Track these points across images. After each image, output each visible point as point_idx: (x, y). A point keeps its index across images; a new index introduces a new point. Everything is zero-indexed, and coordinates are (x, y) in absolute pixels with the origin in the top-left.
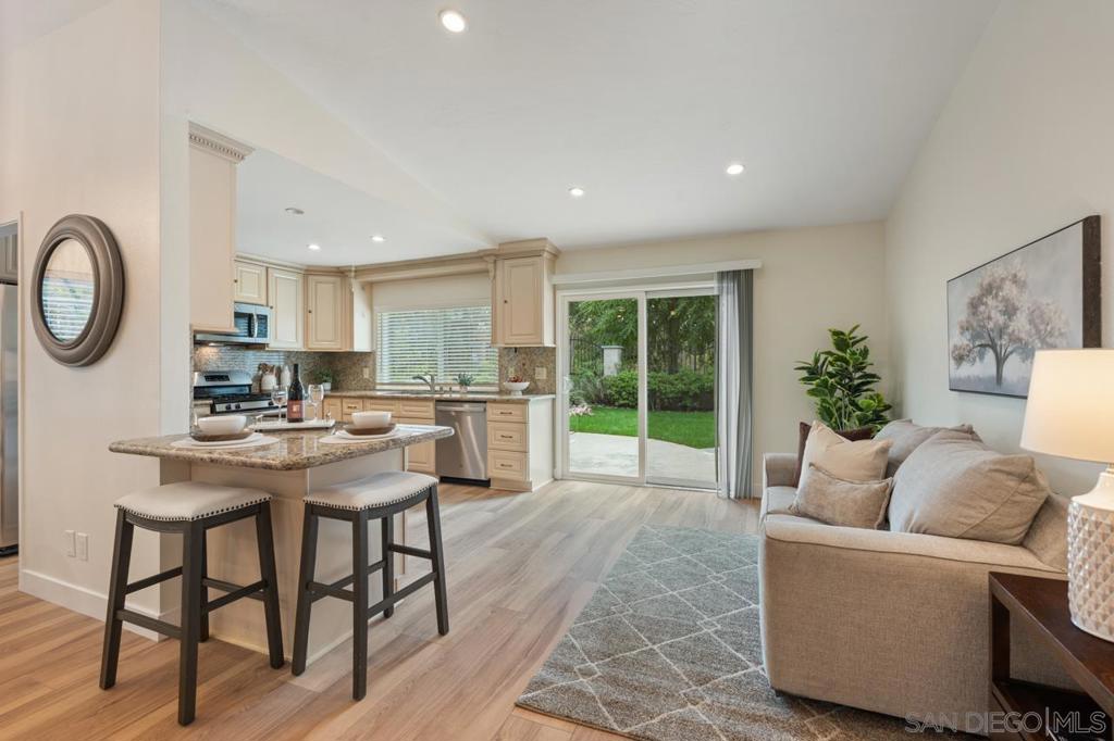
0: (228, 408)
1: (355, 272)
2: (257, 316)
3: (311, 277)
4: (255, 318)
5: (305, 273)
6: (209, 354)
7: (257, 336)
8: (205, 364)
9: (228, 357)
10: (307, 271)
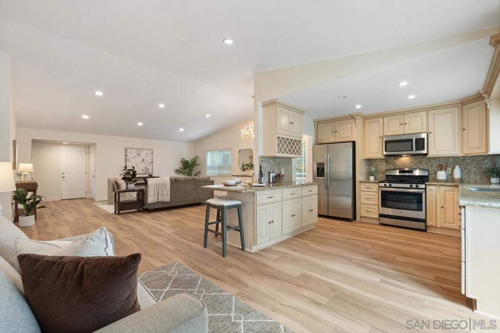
1: (486, 93)
2: (416, 139)
3: (464, 106)
4: (414, 141)
5: (461, 104)
6: (405, 160)
7: (416, 150)
8: (403, 165)
9: (416, 161)
10: (461, 103)
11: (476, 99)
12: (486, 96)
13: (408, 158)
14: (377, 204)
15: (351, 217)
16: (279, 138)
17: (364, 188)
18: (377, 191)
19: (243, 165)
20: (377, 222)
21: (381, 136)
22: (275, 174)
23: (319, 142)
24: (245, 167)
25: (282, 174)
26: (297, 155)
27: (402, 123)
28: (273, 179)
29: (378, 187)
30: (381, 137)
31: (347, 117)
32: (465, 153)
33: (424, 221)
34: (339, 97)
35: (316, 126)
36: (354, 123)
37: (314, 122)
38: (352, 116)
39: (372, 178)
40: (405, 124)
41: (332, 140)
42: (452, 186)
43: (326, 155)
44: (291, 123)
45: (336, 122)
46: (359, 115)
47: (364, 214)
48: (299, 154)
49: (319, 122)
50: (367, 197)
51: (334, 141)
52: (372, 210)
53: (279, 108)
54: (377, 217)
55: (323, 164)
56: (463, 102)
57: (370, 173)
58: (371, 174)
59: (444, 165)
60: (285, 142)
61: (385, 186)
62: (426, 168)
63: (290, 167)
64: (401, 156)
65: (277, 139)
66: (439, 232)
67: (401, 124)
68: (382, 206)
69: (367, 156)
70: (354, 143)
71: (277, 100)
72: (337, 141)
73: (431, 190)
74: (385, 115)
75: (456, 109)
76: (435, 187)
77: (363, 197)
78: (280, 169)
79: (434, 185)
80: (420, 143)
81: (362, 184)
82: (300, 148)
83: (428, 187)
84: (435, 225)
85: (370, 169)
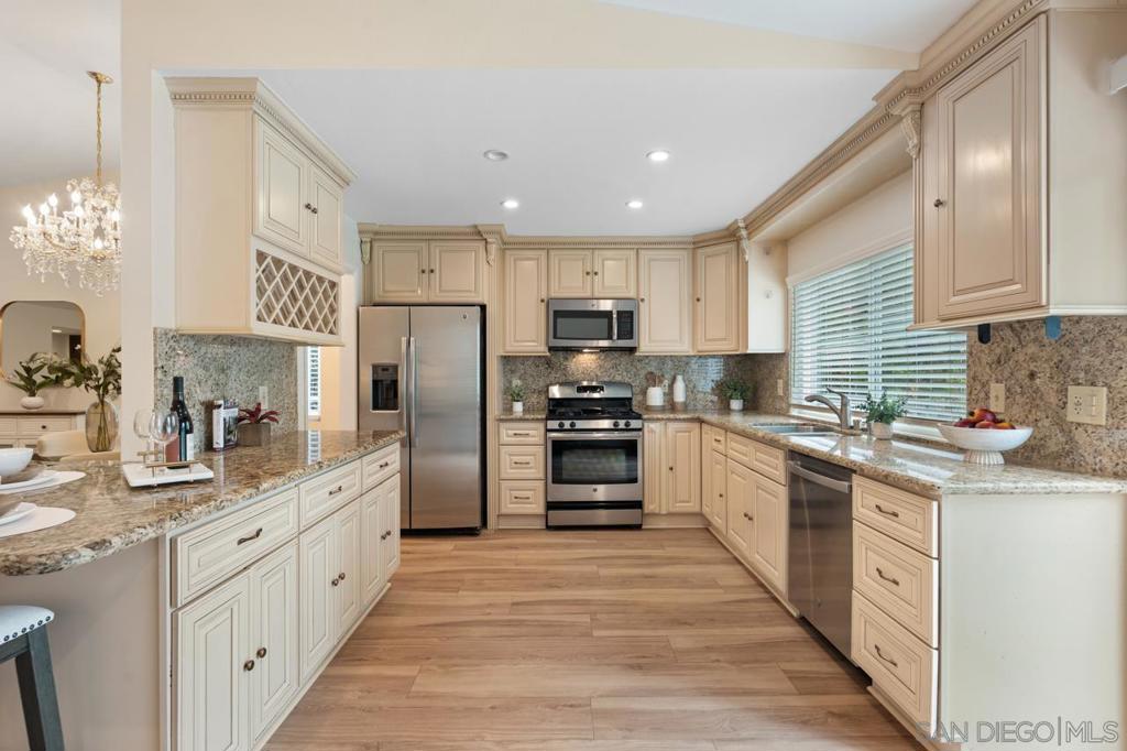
0: (561, 425)
1: (746, 228)
2: (618, 312)
3: (700, 251)
4: (615, 316)
5: (692, 246)
6: (586, 363)
7: (619, 338)
8: (583, 373)
9: (608, 365)
10: (694, 243)
11: (725, 237)
12: (744, 233)
13: (593, 357)
14: (541, 475)
15: (477, 523)
16: (261, 256)
17: (508, 436)
18: (542, 442)
19: (28, 370)
20: (540, 524)
21: (544, 296)
22: (234, 412)
23: (377, 299)
24: (38, 378)
25: (265, 408)
26: (325, 337)
27: (589, 270)
28: (228, 431)
29: (542, 430)
30: (542, 301)
31: (466, 234)
32: (700, 348)
33: (638, 505)
34: (486, 154)
35: (367, 247)
36: (482, 251)
37: (360, 232)
38: (479, 233)
39: (518, 407)
40: (596, 274)
41: (420, 295)
42: (684, 420)
43: (404, 339)
44: (308, 206)
45: (433, 244)
46: (498, 231)
47: (509, 507)
48: (331, 332)
49: (376, 233)
50: (516, 459)
51: (425, 300)
52: (529, 494)
53: (261, 127)
54: (539, 508)
55: (395, 368)
56: (699, 242)
57: (512, 396)
58: (516, 397)
59: (658, 373)
60: (285, 280)
61: (561, 429)
62: (627, 380)
63: (290, 379)
64: (579, 350)
65: (254, 263)
66: (663, 525)
67: (588, 273)
68: (554, 482)
69: (508, 348)
70: (483, 308)
71: (260, 89)
72: (433, 299)
73: (652, 431)
74: (555, 244)
75: (685, 253)
76: (658, 424)
77: (506, 460)
78: (254, 389)
79: (658, 419)
80: (626, 322)
81: (503, 425)
82: (333, 310)
83: (646, 424)
84: (657, 511)
85: (510, 382)
